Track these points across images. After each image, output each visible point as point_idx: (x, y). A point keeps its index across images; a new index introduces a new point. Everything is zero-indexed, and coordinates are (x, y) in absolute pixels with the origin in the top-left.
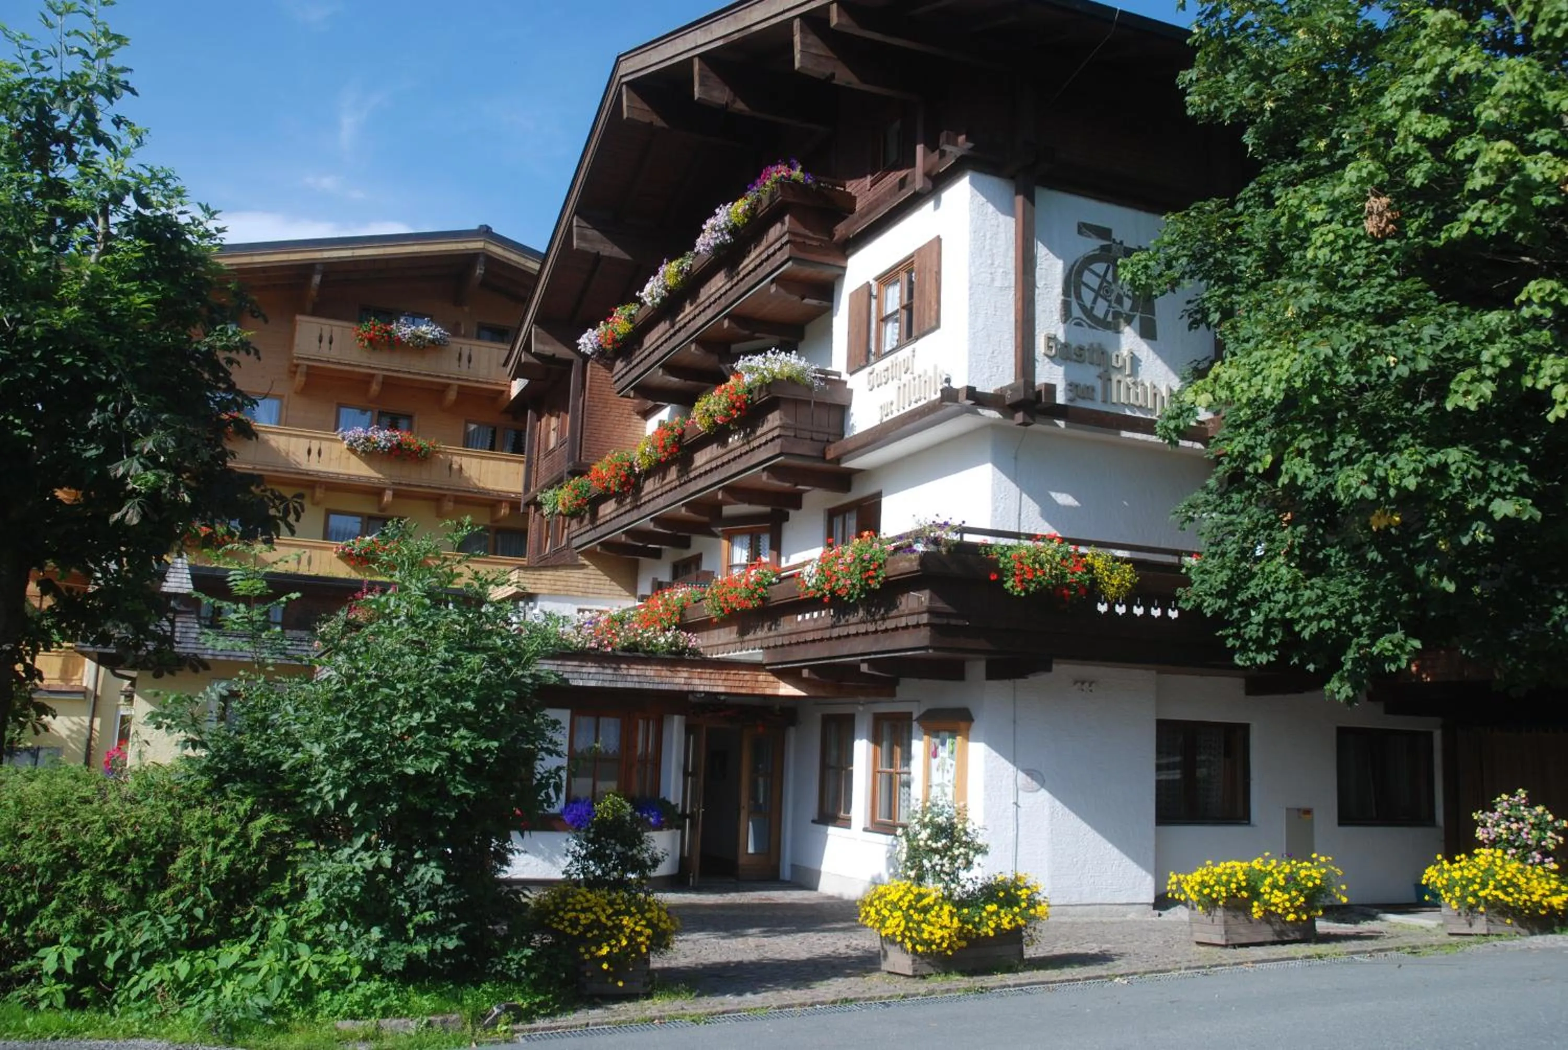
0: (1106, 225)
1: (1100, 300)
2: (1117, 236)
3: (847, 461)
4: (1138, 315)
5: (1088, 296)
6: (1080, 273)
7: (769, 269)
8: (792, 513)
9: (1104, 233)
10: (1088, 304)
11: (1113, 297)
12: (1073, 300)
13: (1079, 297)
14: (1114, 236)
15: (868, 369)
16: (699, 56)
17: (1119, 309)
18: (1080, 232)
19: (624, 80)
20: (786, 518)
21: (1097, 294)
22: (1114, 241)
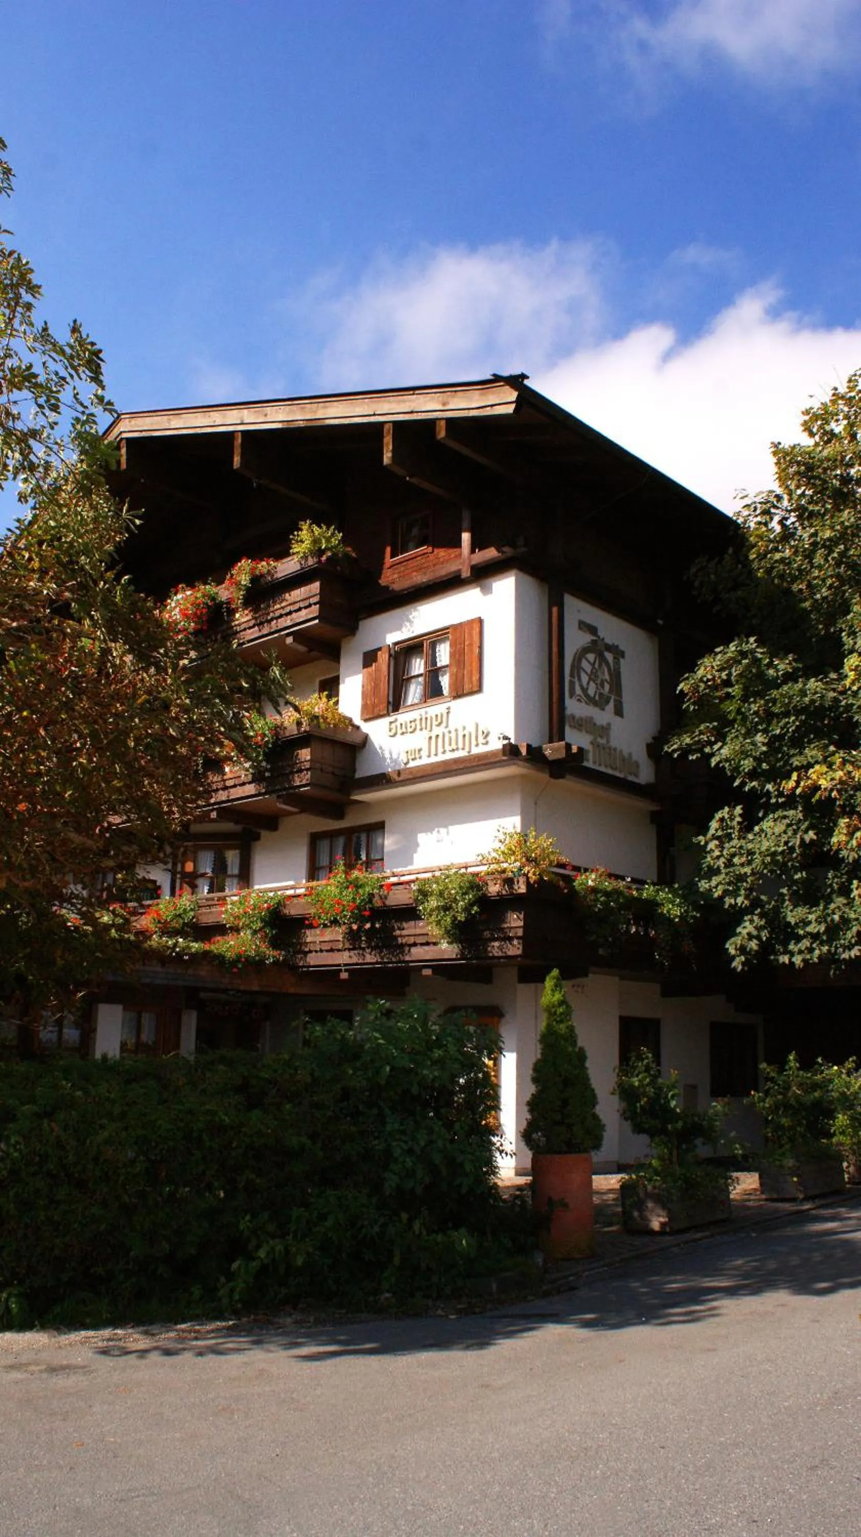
0: (595, 624)
1: (591, 683)
2: (601, 634)
3: (357, 795)
4: (613, 697)
5: (585, 678)
6: (580, 661)
7: (289, 623)
8: (264, 834)
9: (593, 630)
10: (585, 684)
11: (599, 682)
12: (576, 680)
13: (580, 679)
14: (599, 634)
15: (387, 720)
16: (242, 432)
17: (602, 691)
18: (580, 628)
19: (124, 435)
20: (257, 838)
21: (590, 679)
22: (599, 637)
